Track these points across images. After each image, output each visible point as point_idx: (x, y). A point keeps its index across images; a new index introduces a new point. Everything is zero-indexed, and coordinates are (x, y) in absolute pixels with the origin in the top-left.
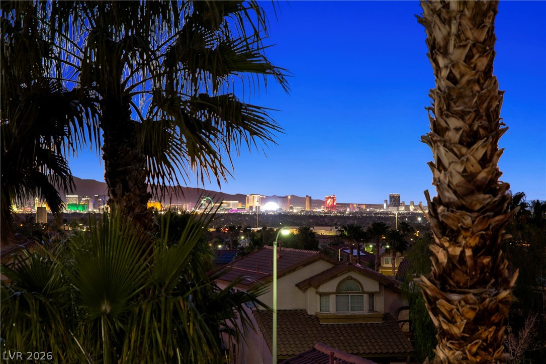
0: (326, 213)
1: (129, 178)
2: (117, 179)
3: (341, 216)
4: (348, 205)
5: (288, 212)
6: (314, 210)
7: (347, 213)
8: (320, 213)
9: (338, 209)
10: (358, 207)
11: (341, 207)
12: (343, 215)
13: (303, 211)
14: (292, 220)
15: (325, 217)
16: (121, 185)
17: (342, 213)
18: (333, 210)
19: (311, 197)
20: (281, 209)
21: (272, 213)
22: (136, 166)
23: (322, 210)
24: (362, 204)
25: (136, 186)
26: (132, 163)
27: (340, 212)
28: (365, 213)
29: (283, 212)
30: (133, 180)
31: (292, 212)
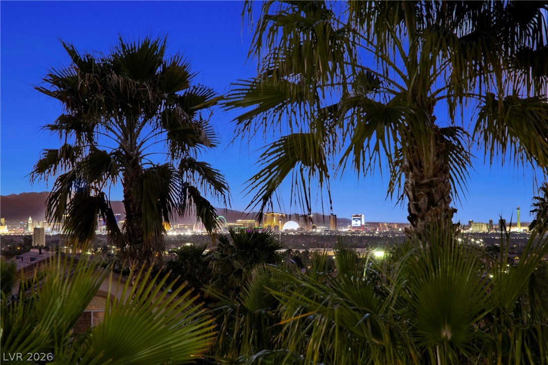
0: (353, 233)
1: (435, 191)
2: (422, 192)
3: (370, 236)
4: (377, 224)
5: (311, 233)
6: (340, 230)
7: (377, 233)
8: (347, 233)
9: (366, 229)
10: (389, 227)
11: (370, 226)
12: (373, 235)
13: (327, 231)
14: (315, 241)
15: (353, 237)
16: (427, 198)
17: (372, 233)
18: (361, 230)
19: (336, 215)
20: (302, 229)
21: (293, 233)
22: (442, 177)
23: (348, 229)
24: (393, 224)
25: (442, 200)
26: (439, 174)
27: (369, 232)
28: (397, 234)
29: (305, 232)
30: (440, 193)
31: (315, 232)
